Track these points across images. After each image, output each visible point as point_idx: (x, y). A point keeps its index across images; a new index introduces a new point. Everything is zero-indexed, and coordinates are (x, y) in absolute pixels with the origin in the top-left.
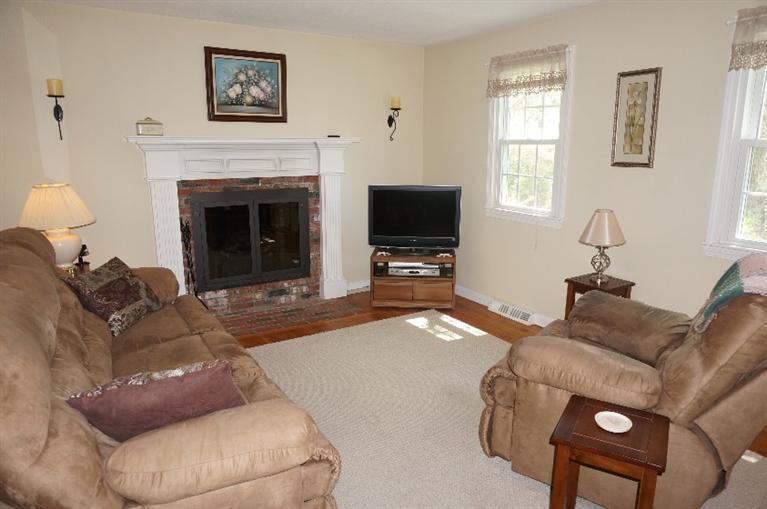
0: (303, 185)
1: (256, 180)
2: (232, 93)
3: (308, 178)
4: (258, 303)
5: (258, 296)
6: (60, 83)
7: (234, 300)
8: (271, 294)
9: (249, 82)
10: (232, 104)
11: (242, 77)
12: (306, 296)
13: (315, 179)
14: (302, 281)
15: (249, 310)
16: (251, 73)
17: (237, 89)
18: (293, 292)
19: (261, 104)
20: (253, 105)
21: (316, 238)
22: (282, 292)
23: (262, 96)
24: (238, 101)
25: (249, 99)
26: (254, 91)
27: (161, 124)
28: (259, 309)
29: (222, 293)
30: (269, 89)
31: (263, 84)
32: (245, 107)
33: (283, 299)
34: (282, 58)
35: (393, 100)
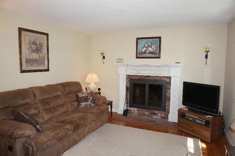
0: (165, 79)
1: (149, 76)
2: (143, 51)
3: (167, 77)
4: (147, 115)
5: (147, 113)
6: (104, 51)
7: (139, 112)
8: (151, 114)
9: (148, 46)
10: (143, 53)
11: (146, 45)
12: (163, 118)
13: (170, 78)
14: (162, 112)
15: (142, 117)
16: (149, 44)
17: (145, 49)
18: (158, 116)
19: (152, 53)
20: (149, 53)
21: (168, 98)
22: (155, 114)
23: (152, 50)
24: (145, 53)
25: (148, 52)
26: (150, 49)
27: (122, 60)
28: (146, 117)
29: (136, 109)
30: (155, 48)
31: (153, 47)
32: (147, 54)
33: (155, 117)
34: (160, 38)
35: (206, 48)
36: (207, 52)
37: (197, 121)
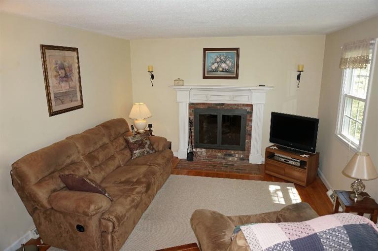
0: (244, 108)
1: (223, 104)
2: (214, 67)
3: (247, 105)
4: (219, 158)
5: (219, 154)
6: (152, 67)
7: (209, 154)
8: (225, 155)
9: (221, 61)
10: (213, 71)
11: (218, 60)
12: (242, 159)
13: (251, 106)
14: (240, 152)
15: (214, 160)
16: (222, 58)
17: (216, 65)
18: (235, 157)
19: (226, 71)
20: (222, 71)
21: (249, 133)
22: (230, 155)
23: (227, 67)
24: (216, 70)
25: (221, 69)
26: (224, 65)
27: (183, 81)
28: (218, 161)
29: (204, 150)
30: (231, 64)
31: (228, 62)
32: (219, 73)
33: (231, 159)
34: (237, 50)
35: (299, 66)
36: (300, 71)
37: (291, 162)
